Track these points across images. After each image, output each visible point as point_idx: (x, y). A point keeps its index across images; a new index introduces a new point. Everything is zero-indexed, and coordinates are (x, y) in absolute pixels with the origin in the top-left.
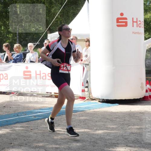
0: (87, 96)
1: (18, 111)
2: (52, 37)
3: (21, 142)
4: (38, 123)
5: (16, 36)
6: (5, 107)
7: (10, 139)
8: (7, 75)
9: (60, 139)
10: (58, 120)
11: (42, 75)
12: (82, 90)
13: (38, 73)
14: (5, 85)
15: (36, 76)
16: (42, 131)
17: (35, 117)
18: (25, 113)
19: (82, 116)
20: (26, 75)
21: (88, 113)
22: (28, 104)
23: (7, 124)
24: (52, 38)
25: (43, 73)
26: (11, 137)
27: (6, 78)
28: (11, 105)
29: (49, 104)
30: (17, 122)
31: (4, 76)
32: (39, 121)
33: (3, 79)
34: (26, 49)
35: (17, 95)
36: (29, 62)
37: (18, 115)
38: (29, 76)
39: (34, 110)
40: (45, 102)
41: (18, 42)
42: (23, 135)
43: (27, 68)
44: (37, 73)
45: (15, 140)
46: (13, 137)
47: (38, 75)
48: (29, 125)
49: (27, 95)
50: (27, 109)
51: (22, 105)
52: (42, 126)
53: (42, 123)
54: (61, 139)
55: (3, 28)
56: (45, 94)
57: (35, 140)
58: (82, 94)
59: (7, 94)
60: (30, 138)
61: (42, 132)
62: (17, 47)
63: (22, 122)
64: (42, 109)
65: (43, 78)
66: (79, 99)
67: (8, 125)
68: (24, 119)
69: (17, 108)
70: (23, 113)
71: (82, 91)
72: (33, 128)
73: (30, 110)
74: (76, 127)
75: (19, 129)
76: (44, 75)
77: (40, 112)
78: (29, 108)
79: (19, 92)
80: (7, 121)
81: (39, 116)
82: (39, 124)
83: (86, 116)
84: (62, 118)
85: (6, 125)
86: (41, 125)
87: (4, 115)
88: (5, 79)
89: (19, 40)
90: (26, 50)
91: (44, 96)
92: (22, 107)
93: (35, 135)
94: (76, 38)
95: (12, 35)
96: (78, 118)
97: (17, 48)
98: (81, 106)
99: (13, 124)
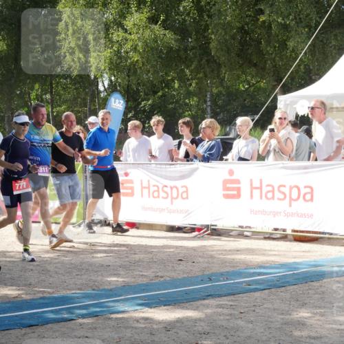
1: (211, 272)
2: (288, 102)
3: (219, 341)
4: (256, 299)
5: (205, 102)
6: (181, 260)
7: (194, 334)
8: (187, 189)
9: (306, 338)
10: (301, 292)
15: (252, 192)
16: (265, 316)
17: (249, 285)
18: (227, 275)
20: (228, 189)
22: (233, 254)
23: (186, 299)
24: (288, 105)
25: (268, 185)
26: (196, 329)
27: (185, 195)
28: (195, 256)
29: (279, 255)
30: (209, 296)
31: (181, 190)
32: (257, 294)
33: (177, 197)
34: (228, 129)
35: (208, 234)
37: (211, 280)
38: (235, 192)
39: (245, 269)
40: (271, 250)
41: (208, 116)
42: (223, 324)
43: (231, 172)
44: (254, 185)
45: (204, 336)
46: (200, 329)
48: (235, 304)
49: (231, 234)
50: (231, 267)
51: (219, 256)
52: (265, 306)
53: (264, 299)
54: (310, 337)
55: (176, 85)
56: (270, 231)
57: (249, 337)
59: (185, 232)
60: (238, 333)
61: (266, 319)
63: (220, 296)
64: (264, 268)
65: (266, 196)
67: (188, 301)
68: (224, 289)
69: (208, 263)
70: (222, 274)
72: (246, 310)
73: (238, 268)
76: (270, 188)
77: (260, 274)
78: (235, 265)
79: (212, 227)
80: (186, 293)
81: (257, 282)
82: (258, 301)
84: (310, 289)
85: (185, 301)
86: (264, 304)
87: (180, 277)
88: (182, 198)
89: (211, 110)
90: (227, 134)
92: (219, 262)
93: (250, 325)
94: (323, 103)
95: (195, 99)
99: (201, 300)
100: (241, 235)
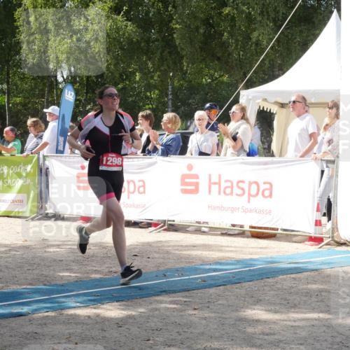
0: (328, 236)
1: (166, 267)
2: (250, 97)
3: (171, 337)
4: (211, 295)
5: (167, 95)
6: (136, 255)
7: (146, 330)
8: (144, 184)
9: (260, 334)
10: (256, 289)
11: (223, 185)
12: (316, 221)
13: (215, 179)
14: (137, 206)
15: (210, 188)
16: (218, 313)
17: (204, 281)
18: (181, 271)
19: (315, 282)
20: (187, 184)
21: (329, 276)
22: (188, 250)
23: (139, 295)
24: (250, 99)
25: (227, 181)
26: (148, 325)
28: (150, 251)
29: (236, 251)
30: (164, 291)
32: (212, 290)
33: (134, 192)
34: (189, 124)
35: (165, 230)
36: (195, 155)
37: (165, 276)
38: (193, 188)
39: (201, 265)
40: (228, 247)
41: (170, 109)
42: (176, 321)
43: (190, 167)
44: (213, 181)
45: (157, 332)
46: (153, 324)
47: (215, 183)
48: (190, 300)
49: (188, 229)
50: (186, 263)
51: (174, 252)
52: (220, 302)
53: (219, 295)
54: (263, 334)
55: (137, 78)
56: (228, 227)
57: (203, 333)
58: (315, 230)
59: (141, 227)
61: (220, 315)
62: (170, 121)
63: (174, 292)
64: (221, 264)
65: (225, 192)
66: (306, 243)
67: (142, 297)
68: (179, 285)
69: (164, 258)
70: (177, 270)
71: (316, 225)
72: (200, 306)
73: (193, 264)
74: (299, 308)
75: (168, 308)
76: (229, 184)
77: (215, 270)
78: (191, 261)
79: (169, 222)
80: (141, 288)
81: (212, 278)
82: (213, 297)
83: (322, 283)
84: (265, 286)
86: (219, 300)
88: (139, 193)
89: (172, 104)
90: (187, 128)
91: (225, 233)
92: (175, 258)
93: (204, 322)
95: (157, 92)
96: (305, 286)
97: (169, 123)
98: (312, 258)
99: (155, 295)
100: (198, 231)
